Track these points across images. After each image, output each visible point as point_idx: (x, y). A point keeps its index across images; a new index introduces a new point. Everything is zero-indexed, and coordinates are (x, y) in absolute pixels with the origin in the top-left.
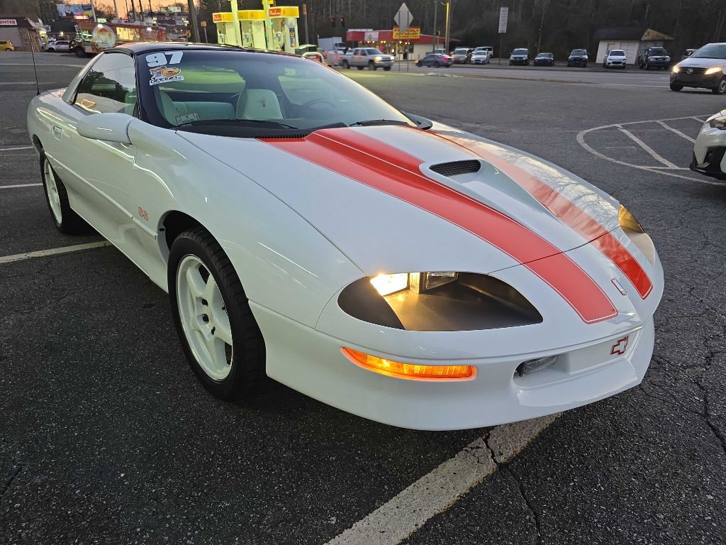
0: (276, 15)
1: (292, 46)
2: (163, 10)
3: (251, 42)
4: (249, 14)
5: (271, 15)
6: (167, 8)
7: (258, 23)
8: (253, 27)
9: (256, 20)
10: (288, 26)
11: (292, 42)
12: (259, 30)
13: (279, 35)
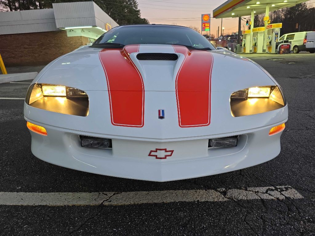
0: (269, 28)
1: (275, 41)
2: (233, 34)
3: (256, 41)
4: (258, 29)
5: (267, 28)
6: (235, 33)
7: (261, 33)
8: (258, 34)
9: (260, 32)
10: (275, 32)
11: (275, 39)
12: (261, 36)
13: (270, 37)
